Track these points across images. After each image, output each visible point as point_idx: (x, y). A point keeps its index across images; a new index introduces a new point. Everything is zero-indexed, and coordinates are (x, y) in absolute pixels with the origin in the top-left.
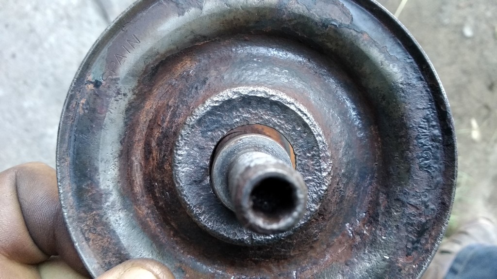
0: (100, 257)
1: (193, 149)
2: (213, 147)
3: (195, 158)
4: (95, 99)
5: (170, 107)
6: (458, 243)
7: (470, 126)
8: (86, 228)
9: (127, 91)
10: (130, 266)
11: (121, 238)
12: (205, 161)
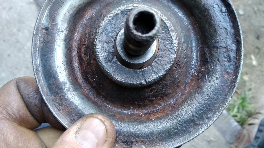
0: (68, 118)
1: (104, 44)
2: (114, 41)
3: (106, 49)
4: (47, 37)
5: (87, 34)
6: (257, 118)
7: (251, 59)
8: (57, 104)
9: (63, 30)
10: (86, 119)
11: (77, 105)
12: (111, 49)
